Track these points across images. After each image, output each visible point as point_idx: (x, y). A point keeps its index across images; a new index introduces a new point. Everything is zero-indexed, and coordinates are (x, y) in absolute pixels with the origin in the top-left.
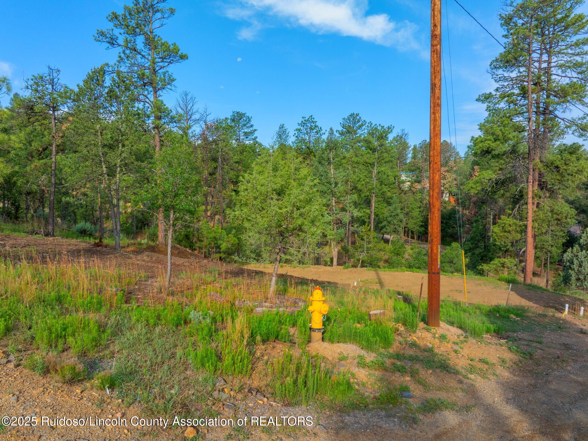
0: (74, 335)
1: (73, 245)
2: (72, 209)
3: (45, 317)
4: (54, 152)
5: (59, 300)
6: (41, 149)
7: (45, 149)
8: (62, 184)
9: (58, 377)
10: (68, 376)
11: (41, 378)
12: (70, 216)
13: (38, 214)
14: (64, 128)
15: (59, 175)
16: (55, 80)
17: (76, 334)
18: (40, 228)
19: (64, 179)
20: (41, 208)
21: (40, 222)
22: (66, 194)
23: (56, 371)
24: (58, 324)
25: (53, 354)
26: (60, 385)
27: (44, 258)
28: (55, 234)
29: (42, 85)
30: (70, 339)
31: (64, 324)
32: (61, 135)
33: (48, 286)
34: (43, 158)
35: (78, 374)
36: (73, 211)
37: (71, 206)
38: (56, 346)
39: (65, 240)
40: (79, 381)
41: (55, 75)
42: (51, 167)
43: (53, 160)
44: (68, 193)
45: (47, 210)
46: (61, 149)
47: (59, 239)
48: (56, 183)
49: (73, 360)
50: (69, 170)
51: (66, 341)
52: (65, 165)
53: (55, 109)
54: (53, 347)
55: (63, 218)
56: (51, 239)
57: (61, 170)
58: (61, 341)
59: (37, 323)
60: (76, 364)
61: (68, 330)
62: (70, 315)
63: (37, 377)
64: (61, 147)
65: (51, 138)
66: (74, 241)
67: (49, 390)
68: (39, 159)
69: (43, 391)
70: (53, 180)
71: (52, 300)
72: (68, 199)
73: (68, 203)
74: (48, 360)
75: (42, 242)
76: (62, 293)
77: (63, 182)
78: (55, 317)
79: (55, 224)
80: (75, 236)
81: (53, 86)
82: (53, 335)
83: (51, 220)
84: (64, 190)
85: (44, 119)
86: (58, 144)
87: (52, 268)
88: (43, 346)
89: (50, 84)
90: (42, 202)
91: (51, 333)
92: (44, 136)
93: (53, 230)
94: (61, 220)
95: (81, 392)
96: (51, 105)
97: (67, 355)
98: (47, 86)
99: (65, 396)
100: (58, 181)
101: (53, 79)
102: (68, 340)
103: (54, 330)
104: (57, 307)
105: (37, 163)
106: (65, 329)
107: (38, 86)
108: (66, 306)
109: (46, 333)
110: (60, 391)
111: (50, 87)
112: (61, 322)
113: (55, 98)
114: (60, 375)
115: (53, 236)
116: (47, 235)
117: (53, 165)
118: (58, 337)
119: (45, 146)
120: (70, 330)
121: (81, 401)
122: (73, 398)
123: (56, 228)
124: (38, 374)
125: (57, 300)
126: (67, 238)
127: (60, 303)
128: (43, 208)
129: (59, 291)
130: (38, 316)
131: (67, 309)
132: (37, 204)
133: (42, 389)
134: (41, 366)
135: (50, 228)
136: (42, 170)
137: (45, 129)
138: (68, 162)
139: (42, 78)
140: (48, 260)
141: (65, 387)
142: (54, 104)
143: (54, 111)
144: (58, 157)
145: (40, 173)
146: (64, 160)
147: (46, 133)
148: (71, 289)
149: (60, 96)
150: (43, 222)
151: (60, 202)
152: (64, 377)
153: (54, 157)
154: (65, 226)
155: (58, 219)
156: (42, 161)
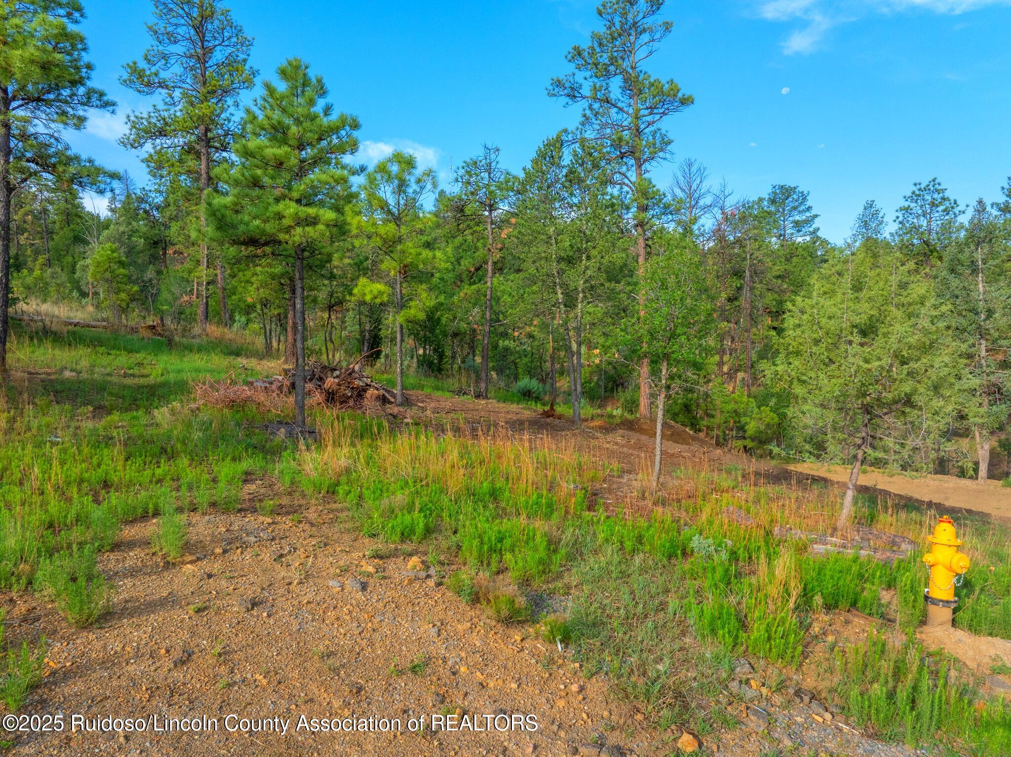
0: (513, 551)
1: (513, 412)
2: (512, 358)
3: (475, 518)
4: (490, 274)
5: (494, 495)
6: (473, 269)
7: (477, 269)
8: (500, 321)
9: (490, 612)
10: (505, 613)
11: (468, 608)
12: (510, 368)
13: (466, 365)
14: (503, 236)
15: (495, 307)
16: (493, 164)
17: (517, 549)
18: (469, 386)
19: (503, 313)
20: (471, 356)
21: (469, 377)
22: (505, 335)
23: (489, 601)
24: (492, 531)
25: (484, 575)
26: (493, 623)
27: (474, 430)
28: (489, 395)
29: (475, 174)
30: (508, 556)
31: (499, 532)
32: (499, 246)
33: (480, 472)
34: (474, 283)
35: (518, 612)
36: (513, 361)
37: (512, 354)
38: (489, 564)
39: (502, 405)
40: (519, 622)
41: (493, 156)
42: (485, 296)
43: (489, 284)
44: (507, 334)
45: (478, 359)
46: (499, 268)
47: (493, 404)
48: (491, 320)
49: (512, 589)
50: (509, 300)
51: (501, 558)
52: (503, 292)
53: (492, 208)
54: (485, 565)
55: (500, 371)
56: (483, 402)
57: (499, 299)
58: (495, 557)
59: (464, 526)
60: (515, 596)
61: (505, 541)
62: (509, 519)
63: (463, 605)
64: (499, 265)
65: (486, 252)
66: (514, 407)
67: (479, 628)
68: (470, 284)
69: (471, 628)
70: (488, 314)
71: (485, 494)
72: (507, 342)
73: (506, 349)
74: (478, 583)
75: (471, 406)
76: (498, 485)
77: (501, 317)
78: (487, 520)
79: (488, 380)
80: (516, 399)
81: (490, 173)
82: (486, 547)
83: (483, 375)
84: (502, 329)
85: (478, 224)
86: (495, 260)
87: (485, 446)
88: (472, 561)
89: (486, 171)
90: (472, 348)
91: (482, 543)
92: (477, 249)
93: (486, 389)
94: (497, 374)
95: (522, 640)
96: (488, 202)
97: (503, 580)
98: (482, 174)
99: (500, 641)
100: (493, 317)
101: (490, 163)
102: (504, 557)
103: (486, 539)
104: (491, 506)
105: (468, 290)
106: (501, 540)
107: (471, 176)
108: (503, 504)
109: (476, 542)
110: (492, 632)
111: (486, 175)
112: (496, 528)
113: (492, 192)
114: (494, 608)
115: (486, 398)
116: (478, 396)
117: (489, 293)
118: (492, 550)
119: (478, 265)
120: (508, 542)
121: (521, 654)
122: (510, 646)
123: (490, 387)
124: (464, 601)
125: (491, 495)
126: (504, 402)
127: (495, 499)
128: (474, 356)
129: (493, 482)
130: (466, 514)
131: (504, 509)
132: (466, 350)
133: (469, 624)
134: (469, 591)
135: (483, 385)
136: (473, 301)
137: (478, 240)
138: (507, 287)
139: (476, 163)
140: (480, 433)
141: (500, 628)
142: (490, 200)
143: (490, 211)
144: (495, 280)
145: (470, 305)
146: (503, 284)
147: (479, 244)
148: (511, 481)
149: (501, 189)
150: (473, 376)
151: (496, 347)
152: (498, 612)
153: (489, 280)
154: (502, 384)
155: (492, 373)
156: (473, 287)
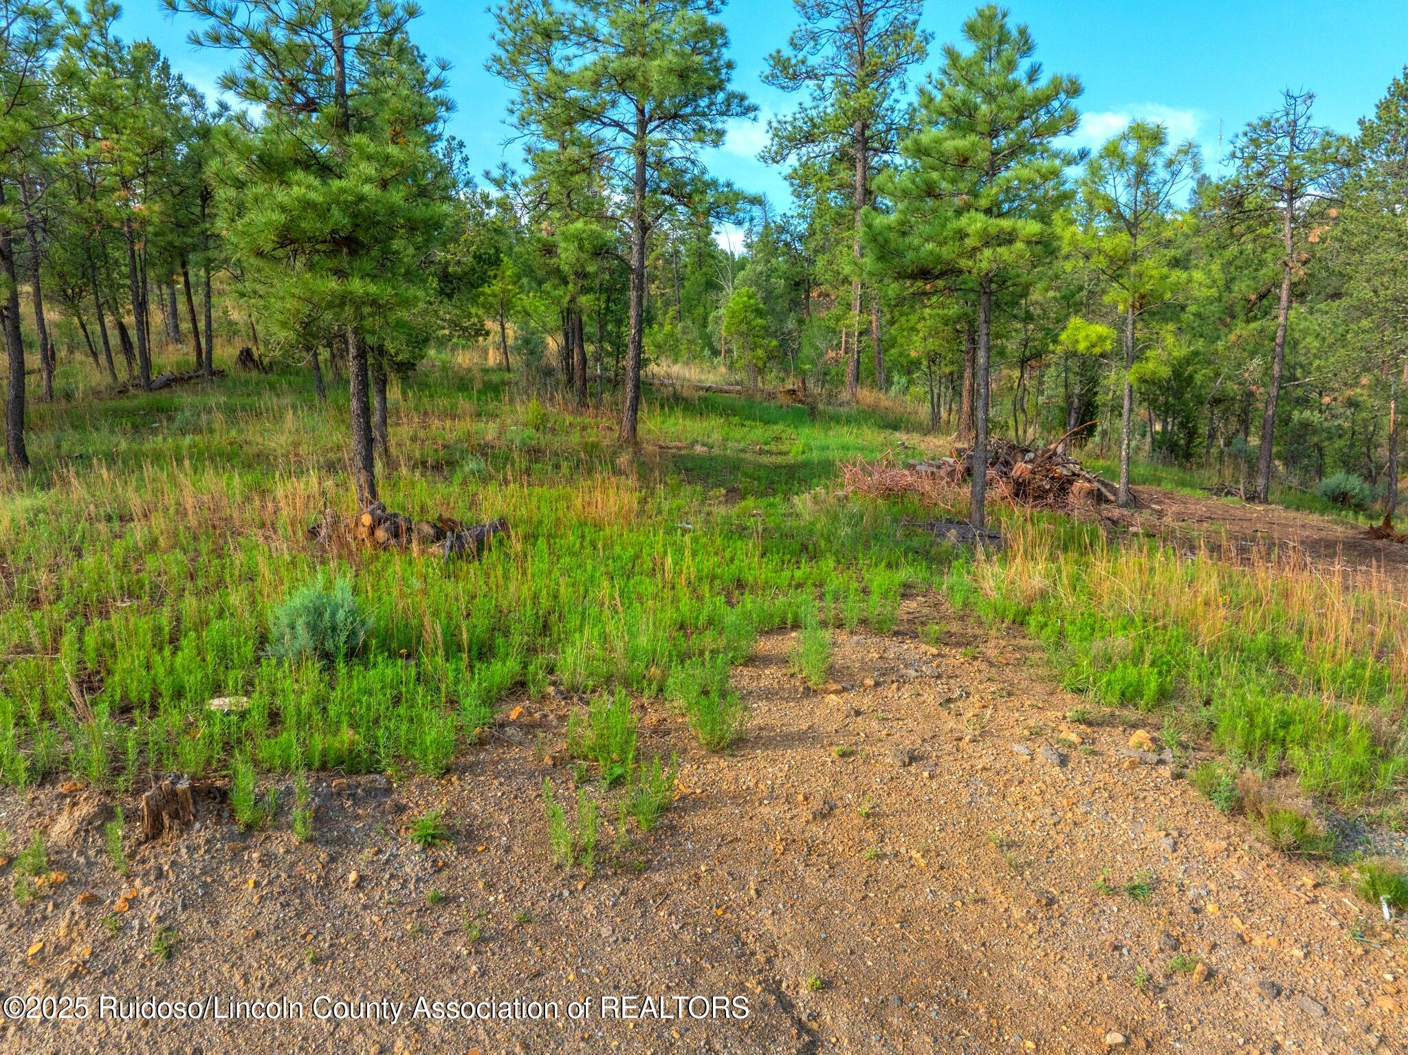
0: (1306, 745)
1: (1312, 527)
2: (1316, 439)
3: (1241, 686)
4: (1284, 303)
5: (1276, 654)
6: (1253, 297)
7: (1262, 297)
8: (1297, 379)
9: (1260, 831)
10: (1287, 837)
11: (1225, 820)
12: (1309, 456)
13: (1233, 449)
14: (1313, 238)
15: (1288, 357)
16: (1301, 122)
17: (1313, 744)
18: (1237, 482)
19: (1302, 366)
20: (1241, 435)
21: (1237, 467)
22: (1304, 402)
23: (1260, 815)
24: (1272, 709)
25: (1254, 775)
26: (1266, 850)
27: (1243, 550)
28: (1270, 498)
29: (1267, 141)
30: (1296, 752)
31: (1283, 712)
32: (1305, 256)
33: (1252, 616)
34: (1255, 319)
35: (1312, 841)
36: (1316, 445)
37: (1315, 432)
38: (1262, 759)
39: (1292, 514)
40: (1311, 857)
41: (1301, 108)
42: (1273, 339)
43: (1281, 320)
44: (1307, 401)
45: (1254, 441)
46: (1298, 294)
47: (1278, 511)
48: (1281, 377)
49: (1302, 804)
50: (1316, 344)
51: (1284, 753)
52: (1306, 332)
53: (1294, 194)
54: (1255, 758)
55: (1291, 460)
56: (1260, 508)
57: (1296, 343)
58: (1273, 752)
59: (1223, 695)
60: (1307, 815)
61: (1292, 728)
62: (1300, 695)
63: (1215, 814)
64: (1301, 288)
65: (1278, 267)
66: (1314, 519)
67: (1240, 852)
68: (1248, 321)
69: (1226, 850)
70: (1276, 368)
71: (1260, 651)
72: (1307, 414)
73: (1306, 425)
74: (1243, 785)
75: (1239, 513)
76: (1283, 640)
77: (1299, 373)
78: (1262, 692)
79: (1271, 474)
80: (1318, 505)
81: (1293, 138)
82: (1258, 733)
83: (1262, 465)
84: (1299, 392)
85: (1266, 224)
86: (1295, 279)
87: (1264, 577)
88: (1235, 749)
89: (1286, 134)
90: (1245, 423)
91: (1252, 724)
92: (1262, 264)
93: (1267, 488)
94: (1286, 465)
95: (1316, 886)
96: (1287, 185)
97: (1287, 787)
98: (1279, 141)
99: (1276, 880)
100: (1286, 373)
101: (1295, 121)
102: (1290, 752)
103: (1260, 720)
104: (1270, 671)
105: (1242, 330)
106: (1285, 725)
107: (1258, 146)
108: (1292, 671)
109: (1241, 723)
110: (1264, 863)
111: (1287, 141)
112: (1276, 706)
113: (1297, 168)
114: (1268, 827)
115: (1266, 501)
116: (1251, 498)
117: (1280, 333)
118: (1268, 738)
119: (1263, 290)
120: (1297, 730)
121: (1313, 907)
122: (1294, 891)
123: (1273, 485)
124: (1218, 808)
125: (1270, 655)
126: (1297, 509)
127: (1277, 661)
128: (1247, 435)
129: (1274, 633)
130: (1226, 678)
131: (1293, 679)
132: (1234, 425)
133: (1224, 844)
134: (1227, 794)
135: (1261, 482)
136: (1250, 347)
137: (1264, 250)
138: (1314, 323)
139: (1269, 123)
140: (1254, 556)
141: (1278, 860)
142: (1292, 182)
143: (1291, 200)
144: (1292, 313)
145: (1245, 354)
146: (1305, 319)
147: (1268, 256)
148: (1306, 635)
149: (1311, 161)
150: (1244, 467)
151: (1287, 421)
152: (1276, 834)
153: (1282, 312)
154: (1295, 482)
155: (1277, 462)
156: (1253, 325)
